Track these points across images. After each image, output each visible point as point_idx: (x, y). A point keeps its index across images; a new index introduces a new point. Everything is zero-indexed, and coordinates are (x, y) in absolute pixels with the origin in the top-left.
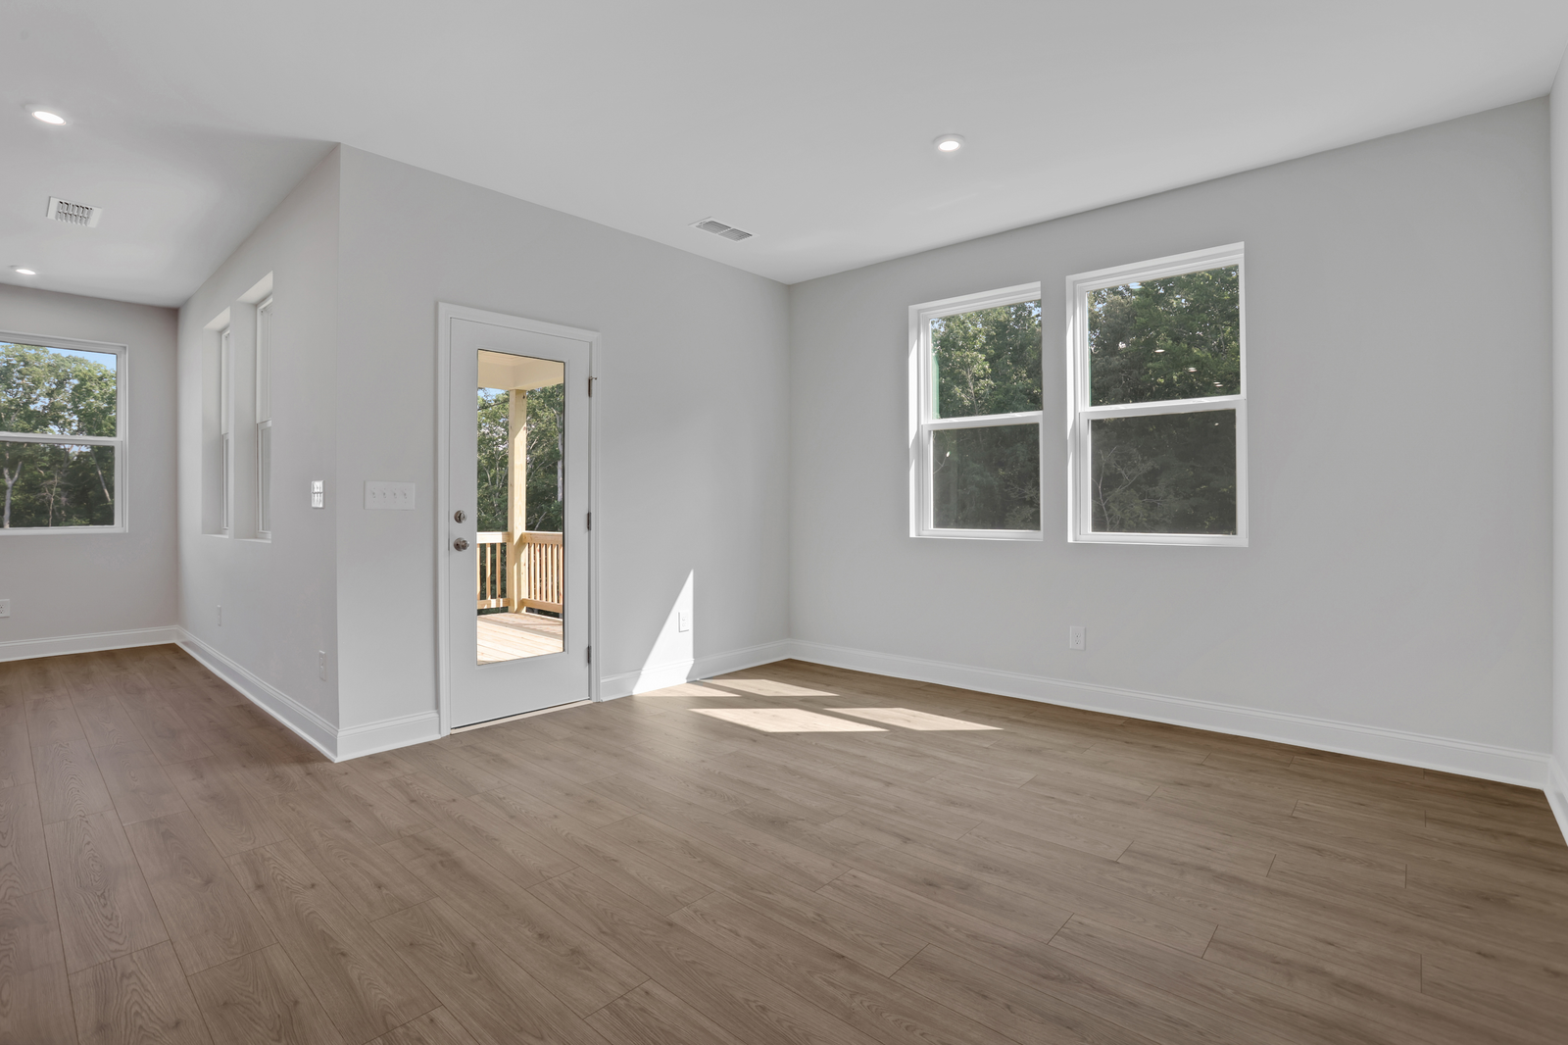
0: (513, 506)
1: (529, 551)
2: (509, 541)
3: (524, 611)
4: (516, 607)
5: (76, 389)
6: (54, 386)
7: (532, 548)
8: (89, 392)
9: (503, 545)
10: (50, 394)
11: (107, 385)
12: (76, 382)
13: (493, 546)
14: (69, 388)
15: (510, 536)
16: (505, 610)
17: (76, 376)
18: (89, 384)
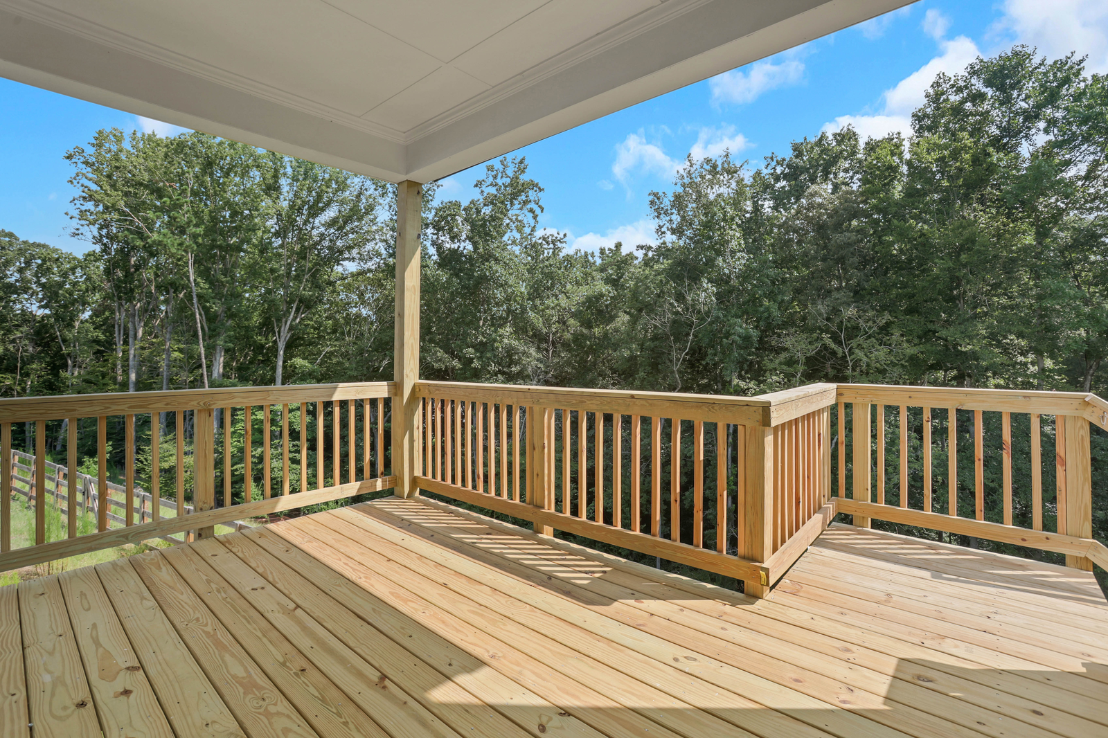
0: (402, 345)
1: (424, 409)
2: (396, 394)
3: (417, 494)
4: (407, 489)
5: (39, 266)
6: (23, 265)
7: (429, 408)
8: (49, 270)
9: (387, 402)
10: (21, 271)
11: (62, 264)
12: (39, 261)
13: (373, 402)
14: (34, 266)
15: (397, 388)
16: (388, 493)
17: (39, 258)
18: (48, 264)
